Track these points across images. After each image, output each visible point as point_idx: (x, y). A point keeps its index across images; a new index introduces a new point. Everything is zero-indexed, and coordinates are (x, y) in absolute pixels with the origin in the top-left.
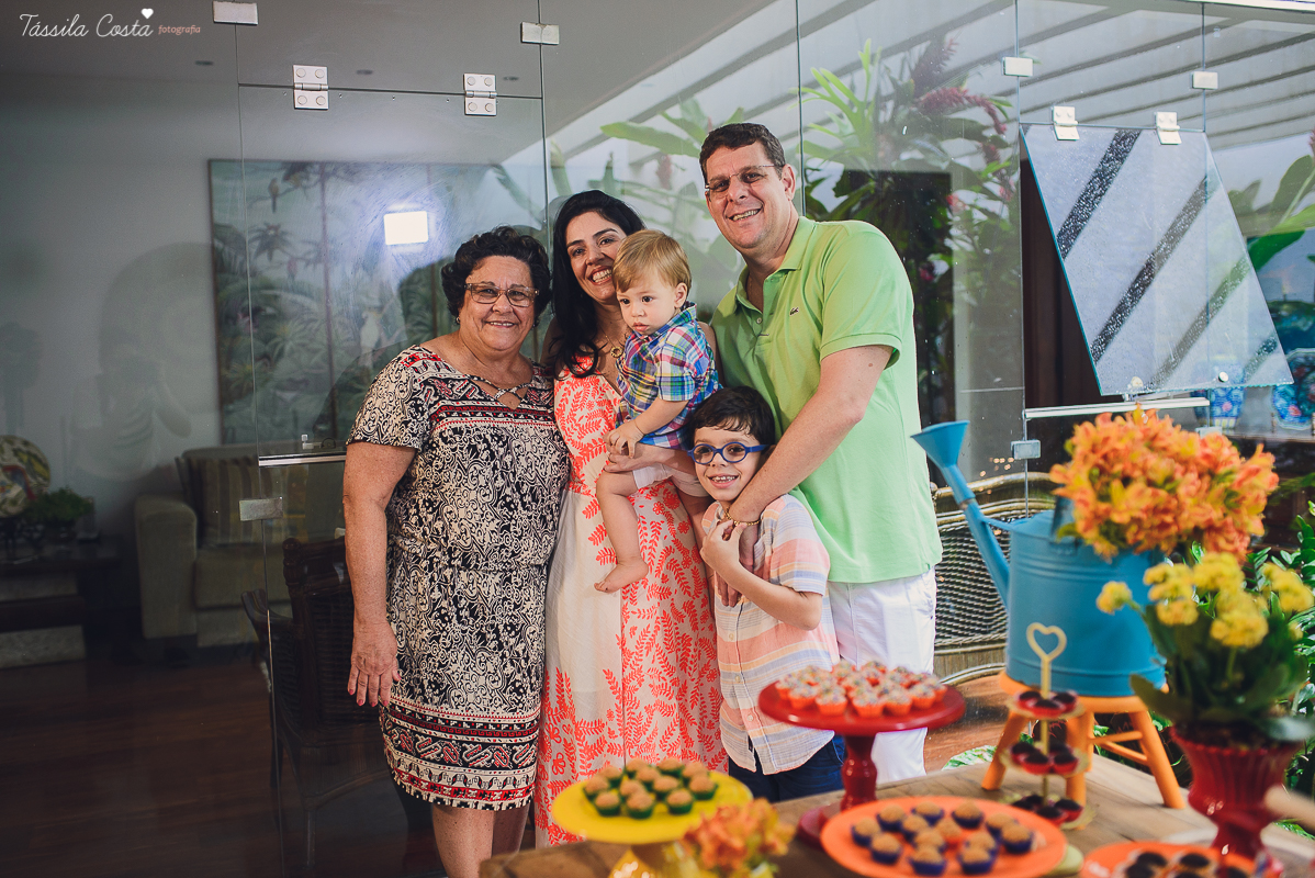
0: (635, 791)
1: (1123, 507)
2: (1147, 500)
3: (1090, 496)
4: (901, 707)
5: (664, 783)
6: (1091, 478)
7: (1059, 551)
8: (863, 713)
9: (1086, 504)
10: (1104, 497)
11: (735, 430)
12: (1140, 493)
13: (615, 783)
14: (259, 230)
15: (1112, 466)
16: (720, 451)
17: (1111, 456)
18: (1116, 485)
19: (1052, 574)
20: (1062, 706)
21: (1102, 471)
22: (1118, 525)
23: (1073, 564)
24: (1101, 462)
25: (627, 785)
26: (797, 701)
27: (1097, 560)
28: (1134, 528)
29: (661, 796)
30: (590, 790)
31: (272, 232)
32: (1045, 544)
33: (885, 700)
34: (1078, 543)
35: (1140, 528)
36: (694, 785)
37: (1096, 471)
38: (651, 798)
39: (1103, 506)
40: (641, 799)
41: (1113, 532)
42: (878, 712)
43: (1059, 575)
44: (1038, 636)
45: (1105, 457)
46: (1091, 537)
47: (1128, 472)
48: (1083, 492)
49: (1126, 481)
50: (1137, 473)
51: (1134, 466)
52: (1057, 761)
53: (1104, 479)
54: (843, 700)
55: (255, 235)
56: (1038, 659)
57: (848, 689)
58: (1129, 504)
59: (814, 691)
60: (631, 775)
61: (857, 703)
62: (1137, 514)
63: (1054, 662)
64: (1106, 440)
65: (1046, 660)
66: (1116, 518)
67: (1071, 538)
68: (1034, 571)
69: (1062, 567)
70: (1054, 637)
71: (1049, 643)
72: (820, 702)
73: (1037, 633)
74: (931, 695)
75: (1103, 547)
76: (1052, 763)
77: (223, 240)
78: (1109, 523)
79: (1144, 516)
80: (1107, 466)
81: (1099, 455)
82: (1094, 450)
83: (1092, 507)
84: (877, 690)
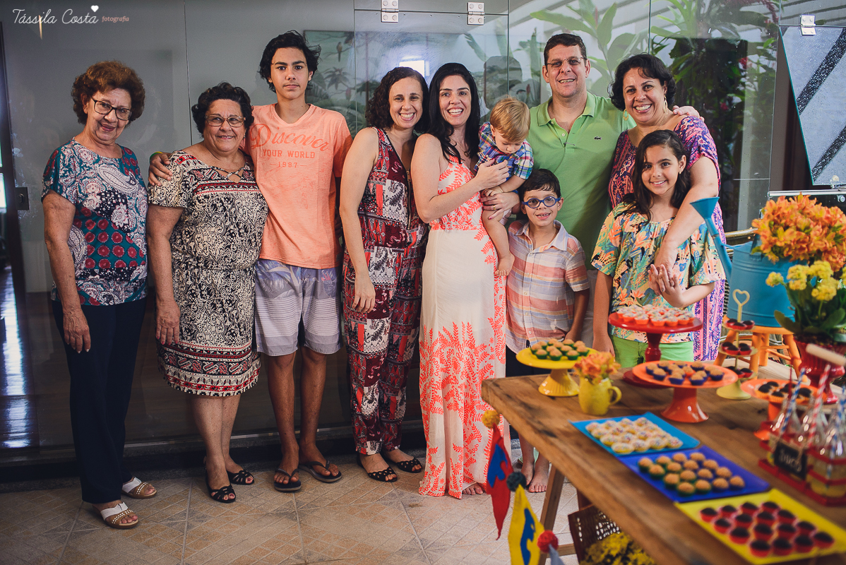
0: (553, 350)
1: (782, 239)
2: (794, 237)
3: (768, 233)
4: (673, 323)
5: (565, 348)
6: (770, 225)
7: (754, 259)
8: (655, 325)
9: (766, 237)
10: (775, 235)
11: (548, 190)
12: (792, 233)
13: (544, 348)
15: (781, 221)
16: (543, 201)
17: (781, 216)
18: (781, 229)
19: (750, 270)
20: (746, 326)
21: (776, 223)
22: (780, 247)
23: (760, 265)
24: (776, 218)
25: (549, 348)
26: (626, 318)
27: (769, 263)
28: (787, 249)
29: (564, 353)
30: (533, 349)
32: (748, 256)
33: (666, 320)
34: (762, 256)
35: (790, 250)
36: (579, 350)
37: (773, 223)
38: (560, 354)
39: (774, 238)
40: (556, 353)
41: (777, 250)
42: (662, 325)
43: (753, 270)
45: (778, 216)
46: (767, 251)
47: (788, 224)
48: (765, 232)
49: (786, 227)
50: (792, 224)
51: (791, 221)
52: (741, 350)
53: (776, 226)
54: (647, 319)
56: (737, 305)
57: (650, 315)
58: (786, 238)
59: (634, 315)
60: (550, 345)
61: (653, 320)
62: (789, 243)
63: (744, 307)
64: (780, 208)
65: (740, 305)
66: (778, 244)
67: (760, 253)
68: (742, 268)
69: (755, 267)
70: (744, 295)
71: (742, 298)
72: (636, 319)
73: (737, 293)
74: (688, 319)
75: (772, 257)
76: (739, 350)
78: (775, 246)
79: (792, 244)
80: (779, 221)
81: (775, 215)
82: (773, 213)
83: (768, 239)
84: (663, 316)
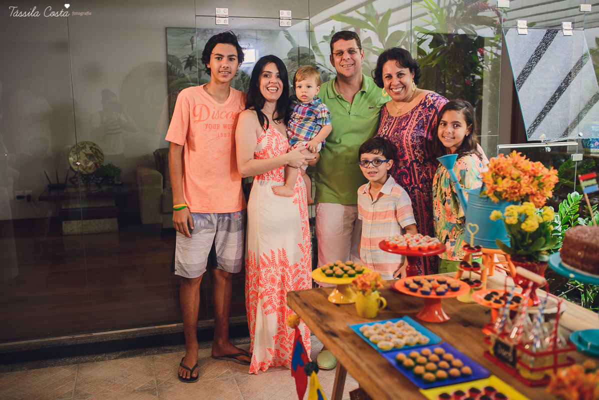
0: (338, 269)
1: (501, 186)
2: (509, 185)
3: (491, 182)
4: (424, 248)
5: (346, 268)
6: (492, 176)
7: (482, 200)
8: (412, 249)
9: (489, 185)
10: (496, 183)
11: (377, 154)
12: (507, 182)
13: (331, 268)
14: (186, 58)
15: (500, 172)
16: (372, 162)
17: (500, 169)
18: (500, 179)
19: (479, 208)
20: (476, 249)
21: (497, 174)
22: (500, 192)
23: (486, 204)
24: (497, 171)
25: (335, 268)
26: (391, 245)
27: (492, 203)
28: (505, 193)
29: (346, 272)
30: (323, 269)
31: (191, 59)
32: (477, 198)
33: (420, 246)
34: (488, 198)
35: (507, 193)
36: (356, 269)
37: (494, 174)
38: (343, 272)
39: (495, 186)
40: (339, 272)
41: (498, 194)
42: (417, 249)
43: (482, 208)
44: (470, 227)
45: (498, 169)
46: (491, 195)
47: (505, 175)
48: (489, 181)
49: (504, 178)
50: (508, 175)
51: (507, 172)
52: (474, 267)
53: (497, 177)
54: (406, 245)
55: (184, 60)
56: (470, 234)
57: (408, 242)
58: (504, 185)
59: (397, 242)
60: (336, 266)
61: (410, 246)
62: (505, 189)
63: (475, 236)
64: (499, 163)
65: (472, 234)
66: (498, 190)
67: (486, 196)
68: (473, 206)
69: (483, 206)
70: (475, 227)
71: (473, 229)
72: (398, 245)
74: (435, 245)
75: (494, 199)
76: (472, 267)
77: (171, 62)
78: (496, 191)
79: (508, 189)
80: (498, 172)
81: (496, 168)
82: (495, 167)
83: (491, 186)
84: (418, 243)
